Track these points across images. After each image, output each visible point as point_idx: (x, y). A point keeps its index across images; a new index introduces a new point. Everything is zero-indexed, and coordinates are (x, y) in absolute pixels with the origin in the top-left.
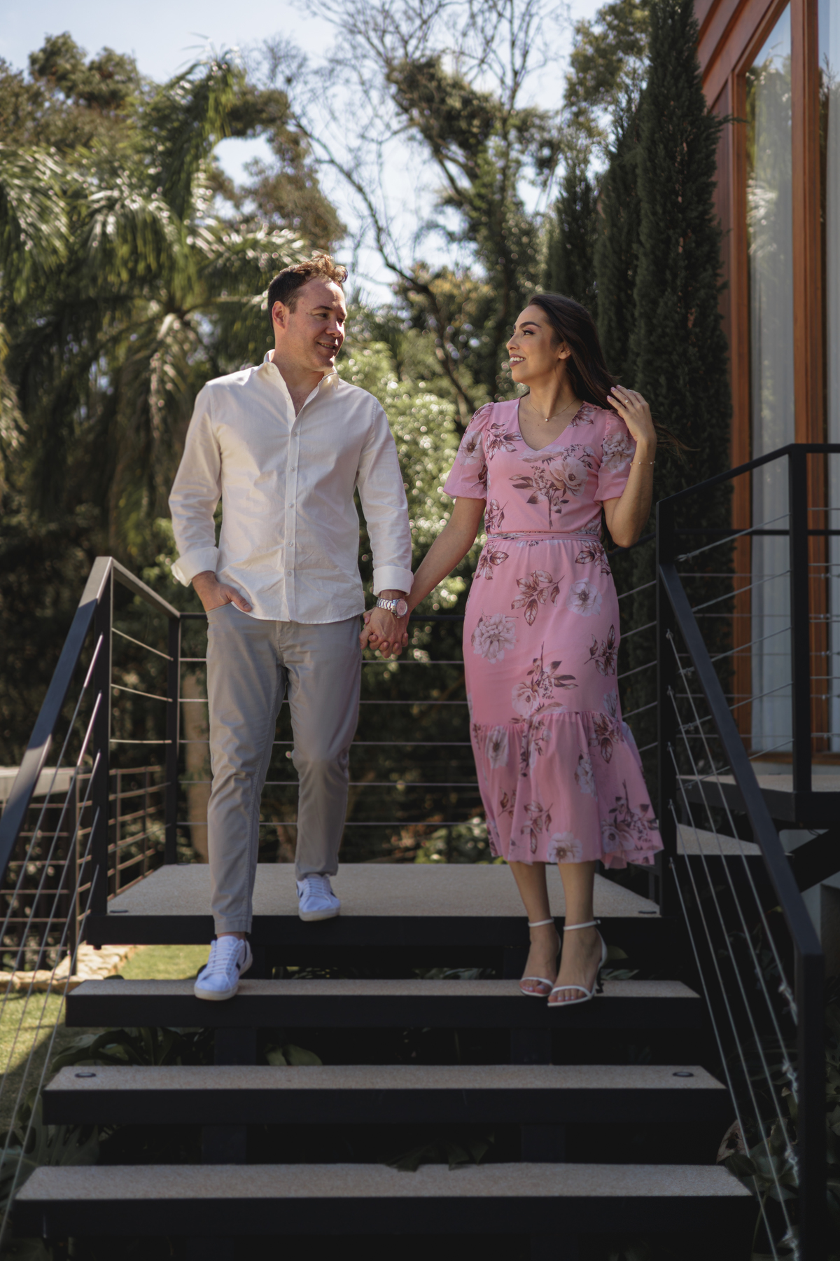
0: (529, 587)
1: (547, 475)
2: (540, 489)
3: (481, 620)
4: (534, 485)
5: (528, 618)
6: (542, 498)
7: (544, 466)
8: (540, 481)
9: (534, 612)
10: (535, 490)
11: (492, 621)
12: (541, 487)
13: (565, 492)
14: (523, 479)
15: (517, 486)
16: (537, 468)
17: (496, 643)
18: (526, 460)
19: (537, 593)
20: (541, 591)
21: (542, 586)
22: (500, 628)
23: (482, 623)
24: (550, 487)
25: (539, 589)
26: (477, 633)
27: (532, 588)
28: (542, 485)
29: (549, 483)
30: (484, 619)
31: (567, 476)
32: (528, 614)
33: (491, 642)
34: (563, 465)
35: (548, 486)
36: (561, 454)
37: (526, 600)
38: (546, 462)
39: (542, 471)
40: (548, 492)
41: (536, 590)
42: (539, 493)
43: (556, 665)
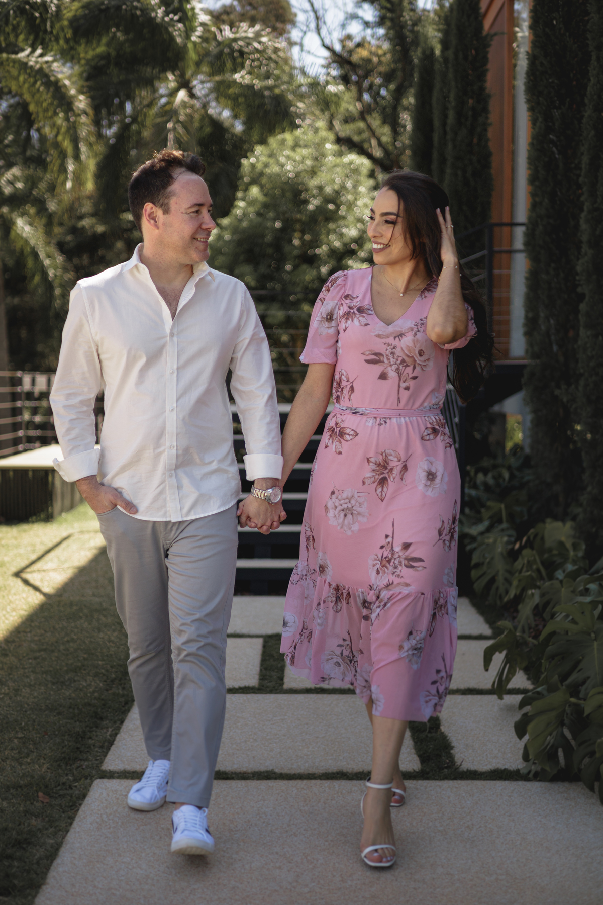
0: (379, 465)
1: (398, 352)
2: (391, 365)
3: (333, 493)
4: (386, 361)
5: (380, 495)
6: (392, 373)
7: (396, 342)
8: (391, 357)
9: (385, 489)
10: (386, 365)
11: (345, 495)
12: (392, 363)
13: (414, 368)
14: (376, 354)
15: (368, 361)
16: (389, 345)
17: (349, 516)
18: (379, 336)
19: (387, 471)
20: (392, 469)
21: (392, 464)
22: (353, 502)
23: (334, 496)
24: (401, 363)
25: (389, 468)
26: (330, 504)
27: (383, 466)
28: (392, 361)
29: (400, 359)
30: (336, 492)
31: (417, 353)
32: (380, 490)
33: (345, 516)
34: (413, 341)
35: (399, 362)
36: (412, 329)
37: (377, 477)
38: (397, 339)
39: (394, 348)
40: (398, 369)
41: (386, 468)
42: (389, 368)
43: (406, 546)
